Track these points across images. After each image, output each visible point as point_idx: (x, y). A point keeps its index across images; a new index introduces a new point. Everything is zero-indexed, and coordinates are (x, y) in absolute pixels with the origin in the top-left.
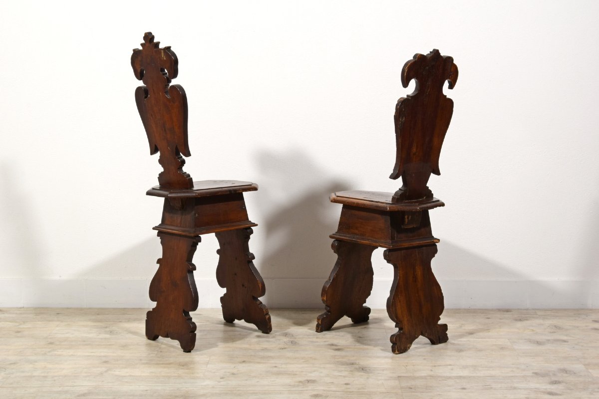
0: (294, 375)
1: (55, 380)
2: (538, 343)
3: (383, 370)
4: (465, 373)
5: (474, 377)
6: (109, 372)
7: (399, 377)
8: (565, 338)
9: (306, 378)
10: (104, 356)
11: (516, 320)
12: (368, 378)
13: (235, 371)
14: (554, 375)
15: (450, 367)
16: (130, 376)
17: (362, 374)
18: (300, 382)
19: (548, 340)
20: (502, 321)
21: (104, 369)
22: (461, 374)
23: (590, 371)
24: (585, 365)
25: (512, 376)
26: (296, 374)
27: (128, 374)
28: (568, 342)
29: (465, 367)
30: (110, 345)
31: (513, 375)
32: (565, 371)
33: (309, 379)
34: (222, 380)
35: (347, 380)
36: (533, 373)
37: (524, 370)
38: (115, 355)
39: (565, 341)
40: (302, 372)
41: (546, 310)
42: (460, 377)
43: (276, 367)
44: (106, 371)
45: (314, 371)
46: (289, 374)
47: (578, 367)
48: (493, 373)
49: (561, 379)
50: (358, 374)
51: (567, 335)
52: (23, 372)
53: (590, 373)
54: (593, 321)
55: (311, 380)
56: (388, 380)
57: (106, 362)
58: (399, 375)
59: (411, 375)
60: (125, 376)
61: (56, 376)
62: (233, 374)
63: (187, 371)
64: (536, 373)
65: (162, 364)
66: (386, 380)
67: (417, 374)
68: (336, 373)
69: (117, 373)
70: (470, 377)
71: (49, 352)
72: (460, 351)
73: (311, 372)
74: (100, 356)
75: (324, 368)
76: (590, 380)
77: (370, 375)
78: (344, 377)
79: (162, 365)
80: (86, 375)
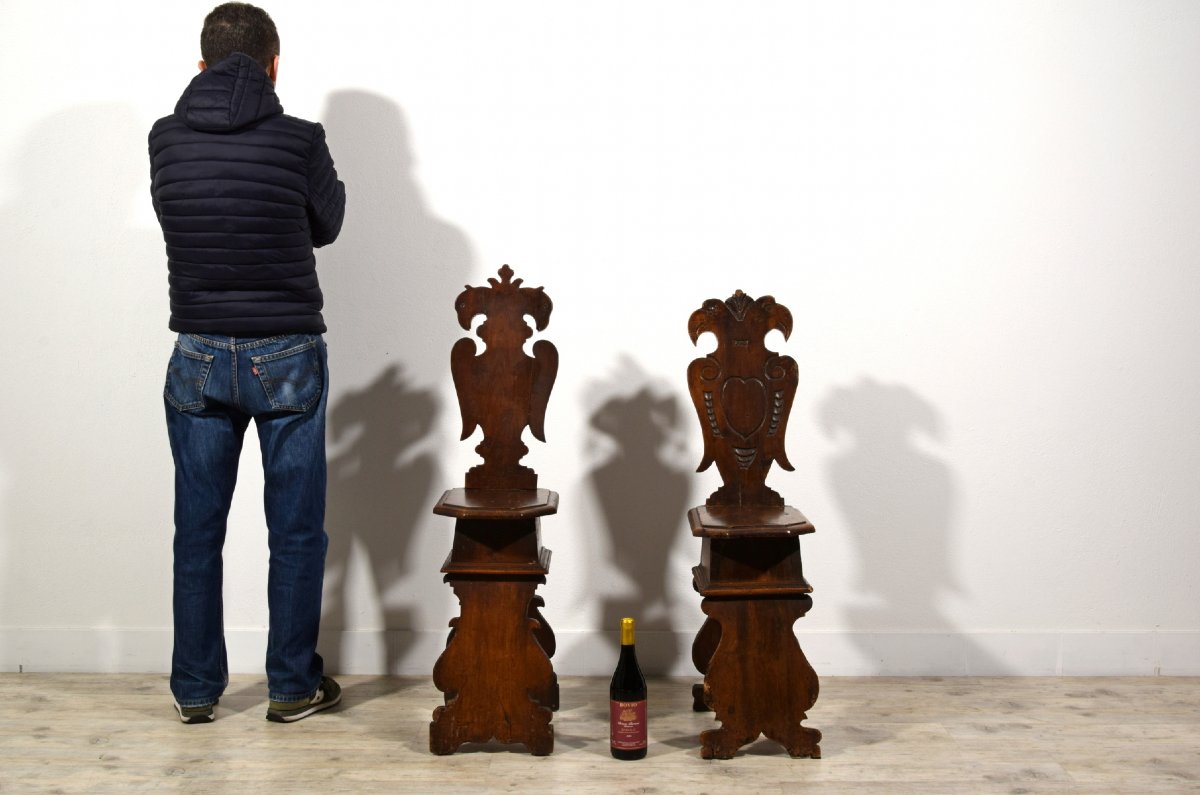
0: (622, 779)
1: (259, 788)
2: (988, 730)
3: (757, 773)
4: (881, 777)
5: (895, 783)
6: (342, 775)
7: (782, 783)
8: (1027, 722)
9: (640, 786)
10: (333, 750)
11: (951, 694)
12: (735, 785)
13: (532, 774)
14: (1017, 779)
15: (856, 767)
16: (374, 781)
17: (725, 778)
18: (632, 791)
19: (1002, 726)
20: (929, 695)
21: (332, 771)
22: (876, 779)
23: (1071, 773)
24: (1061, 764)
25: (952, 782)
26: (625, 779)
27: (370, 779)
28: (1031, 728)
29: (881, 767)
30: (342, 732)
31: (953, 780)
32: (1032, 773)
33: (646, 786)
34: (513, 788)
35: (703, 789)
36: (985, 777)
37: (971, 772)
38: (348, 747)
39: (1027, 727)
40: (634, 775)
41: (993, 678)
42: (875, 784)
43: (593, 767)
44: (337, 774)
45: (653, 774)
46: (615, 779)
47: (1050, 767)
48: (924, 776)
49: (1027, 787)
50: (718, 778)
51: (1029, 718)
52: (211, 774)
53: (1070, 776)
54: (1067, 695)
55: (648, 788)
56: (766, 787)
57: (335, 759)
58: (783, 780)
59: (801, 780)
60: (365, 782)
61: (260, 781)
62: (530, 778)
63: (460, 773)
64: (989, 777)
65: (422, 762)
66: (762, 788)
67: (810, 779)
68: (687, 778)
69: (353, 775)
70: (890, 783)
71: (250, 742)
72: (871, 742)
73: (647, 776)
74: (326, 750)
75: (667, 768)
76: (1071, 787)
77: (738, 780)
78: (699, 783)
79: (423, 765)
80: (307, 779)
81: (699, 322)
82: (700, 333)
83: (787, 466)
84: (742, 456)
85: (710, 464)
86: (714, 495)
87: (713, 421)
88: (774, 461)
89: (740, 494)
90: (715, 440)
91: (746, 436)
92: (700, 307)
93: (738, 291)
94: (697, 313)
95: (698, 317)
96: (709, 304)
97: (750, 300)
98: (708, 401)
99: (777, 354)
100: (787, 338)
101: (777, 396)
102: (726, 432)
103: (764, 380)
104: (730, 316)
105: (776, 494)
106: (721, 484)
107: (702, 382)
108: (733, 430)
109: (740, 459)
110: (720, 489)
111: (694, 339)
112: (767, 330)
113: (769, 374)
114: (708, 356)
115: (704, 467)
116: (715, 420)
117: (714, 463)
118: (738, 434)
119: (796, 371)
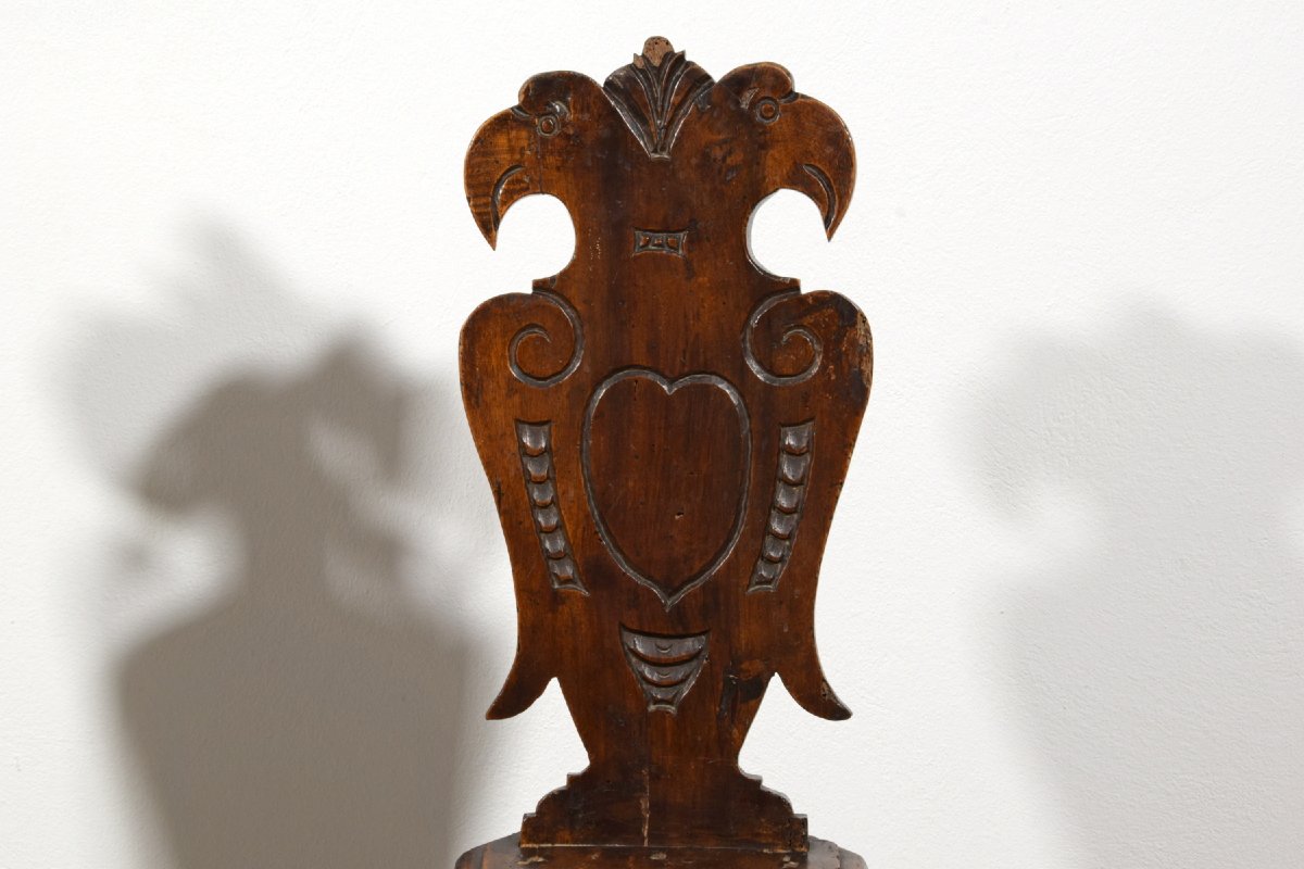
81: (505, 159)
82: (512, 196)
83: (821, 702)
84: (654, 663)
85: (536, 690)
86: (552, 803)
87: (550, 531)
88: (776, 684)
89: (645, 804)
90: (556, 599)
91: (671, 591)
92: (510, 100)
93: (655, 43)
94: (501, 123)
95: (502, 141)
96: (546, 90)
97: (698, 77)
98: (537, 455)
99: (794, 285)
100: (831, 222)
101: (790, 441)
102: (597, 574)
103: (741, 379)
104: (618, 138)
105: (779, 804)
106: (580, 761)
107: (512, 387)
108: (625, 568)
109: (647, 672)
110: (572, 779)
111: (488, 223)
112: (757, 195)
113: (759, 363)
114: (539, 286)
115: (516, 697)
116: (560, 526)
117: (554, 685)
118: (641, 581)
119: (866, 353)
